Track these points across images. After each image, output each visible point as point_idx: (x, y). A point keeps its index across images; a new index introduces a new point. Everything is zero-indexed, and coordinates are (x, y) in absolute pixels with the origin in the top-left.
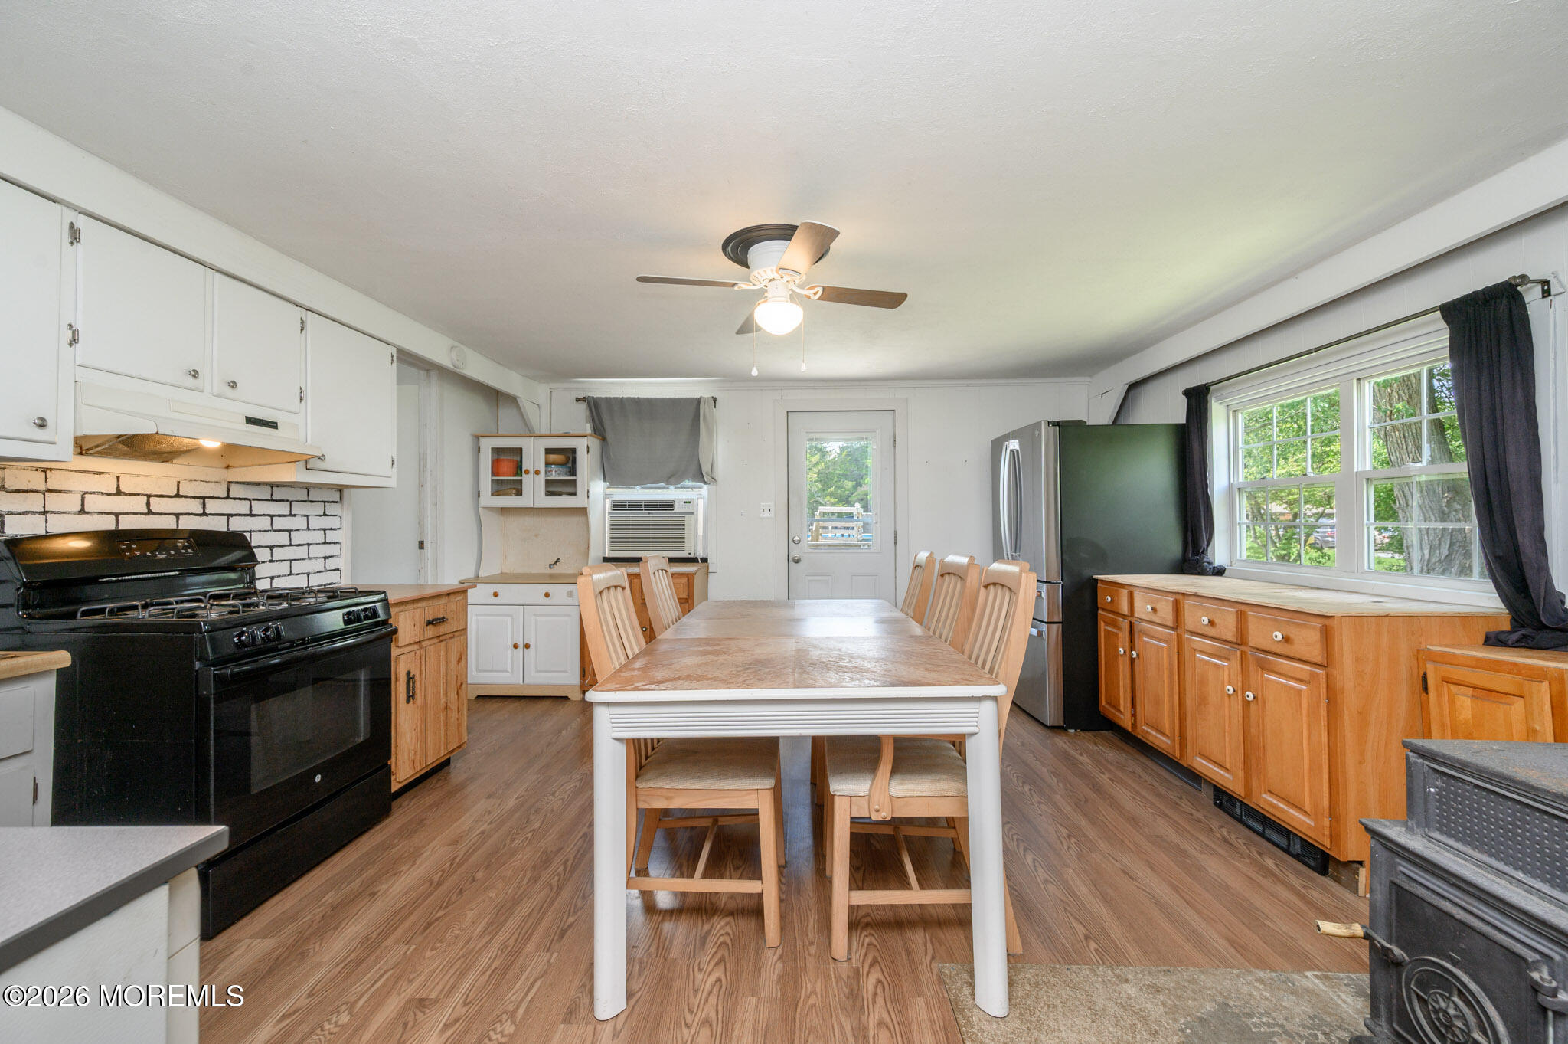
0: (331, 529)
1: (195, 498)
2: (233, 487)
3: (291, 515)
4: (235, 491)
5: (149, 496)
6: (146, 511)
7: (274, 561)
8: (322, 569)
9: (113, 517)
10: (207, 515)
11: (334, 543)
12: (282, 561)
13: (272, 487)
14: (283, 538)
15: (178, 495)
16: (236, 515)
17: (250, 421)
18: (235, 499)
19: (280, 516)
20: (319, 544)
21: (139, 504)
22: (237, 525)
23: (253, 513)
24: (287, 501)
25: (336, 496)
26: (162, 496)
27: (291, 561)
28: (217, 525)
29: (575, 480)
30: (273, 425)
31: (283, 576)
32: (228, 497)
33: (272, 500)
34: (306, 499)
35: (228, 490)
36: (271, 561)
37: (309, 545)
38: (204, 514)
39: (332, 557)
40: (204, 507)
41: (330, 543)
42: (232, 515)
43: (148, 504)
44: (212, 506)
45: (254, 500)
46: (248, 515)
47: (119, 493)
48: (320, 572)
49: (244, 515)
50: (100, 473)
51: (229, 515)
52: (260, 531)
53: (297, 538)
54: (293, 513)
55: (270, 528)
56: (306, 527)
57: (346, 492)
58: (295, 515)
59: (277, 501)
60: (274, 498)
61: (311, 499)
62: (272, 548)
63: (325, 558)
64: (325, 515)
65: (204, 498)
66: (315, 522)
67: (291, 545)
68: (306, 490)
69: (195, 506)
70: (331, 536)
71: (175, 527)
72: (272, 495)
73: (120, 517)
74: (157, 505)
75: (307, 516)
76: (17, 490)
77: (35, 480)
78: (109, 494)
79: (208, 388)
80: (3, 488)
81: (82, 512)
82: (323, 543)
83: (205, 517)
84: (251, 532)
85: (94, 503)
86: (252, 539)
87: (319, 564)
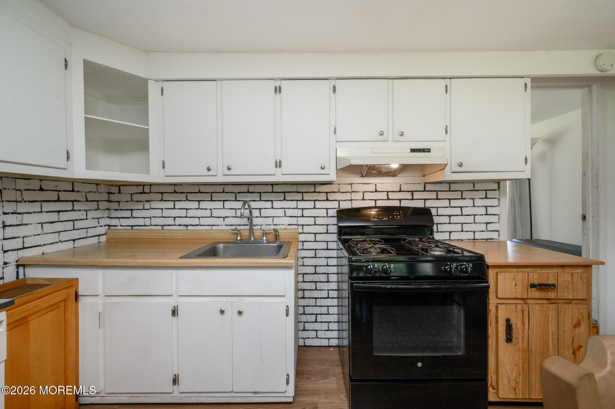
0: (491, 206)
1: (408, 192)
2: (427, 185)
3: (462, 198)
4: (428, 187)
5: (388, 192)
6: (387, 198)
7: (451, 223)
8: (485, 230)
9: (374, 201)
10: (414, 199)
11: (494, 215)
12: (456, 223)
13: (450, 184)
14: (458, 211)
15: (400, 191)
16: (429, 199)
17: (413, 150)
18: (428, 191)
19: (455, 199)
20: (482, 215)
21: (384, 196)
22: (429, 204)
23: (439, 198)
24: (460, 191)
25: (495, 186)
26: (393, 192)
27: (462, 224)
28: (419, 204)
30: (429, 151)
31: (457, 232)
32: (425, 191)
33: (450, 191)
34: (473, 189)
35: (425, 187)
36: (450, 223)
37: (475, 215)
38: (413, 199)
39: (493, 223)
40: (413, 196)
41: (490, 215)
42: (427, 199)
43: (388, 195)
44: (416, 195)
45: (439, 191)
46: (435, 199)
47: (376, 191)
48: (483, 231)
49: (434, 199)
50: (369, 184)
51: (425, 200)
52: (443, 207)
53: (466, 211)
54: (463, 197)
55: (449, 206)
56: (472, 205)
57: (502, 183)
58: (465, 199)
59: (453, 191)
60: (451, 189)
61: (475, 189)
62: (450, 216)
63: (487, 223)
64: (486, 198)
65: (412, 192)
66: (478, 202)
67: (462, 215)
68: (473, 184)
69: (408, 196)
70: (490, 210)
71: (399, 205)
72: (450, 188)
73: (377, 201)
74: (391, 196)
75: (473, 199)
76: (343, 192)
77: (348, 188)
78: (372, 192)
79: (390, 139)
80: (339, 192)
81: (363, 199)
82: (485, 215)
83: (413, 201)
84: (437, 208)
85: (367, 196)
86: (434, 212)
87: (483, 227)
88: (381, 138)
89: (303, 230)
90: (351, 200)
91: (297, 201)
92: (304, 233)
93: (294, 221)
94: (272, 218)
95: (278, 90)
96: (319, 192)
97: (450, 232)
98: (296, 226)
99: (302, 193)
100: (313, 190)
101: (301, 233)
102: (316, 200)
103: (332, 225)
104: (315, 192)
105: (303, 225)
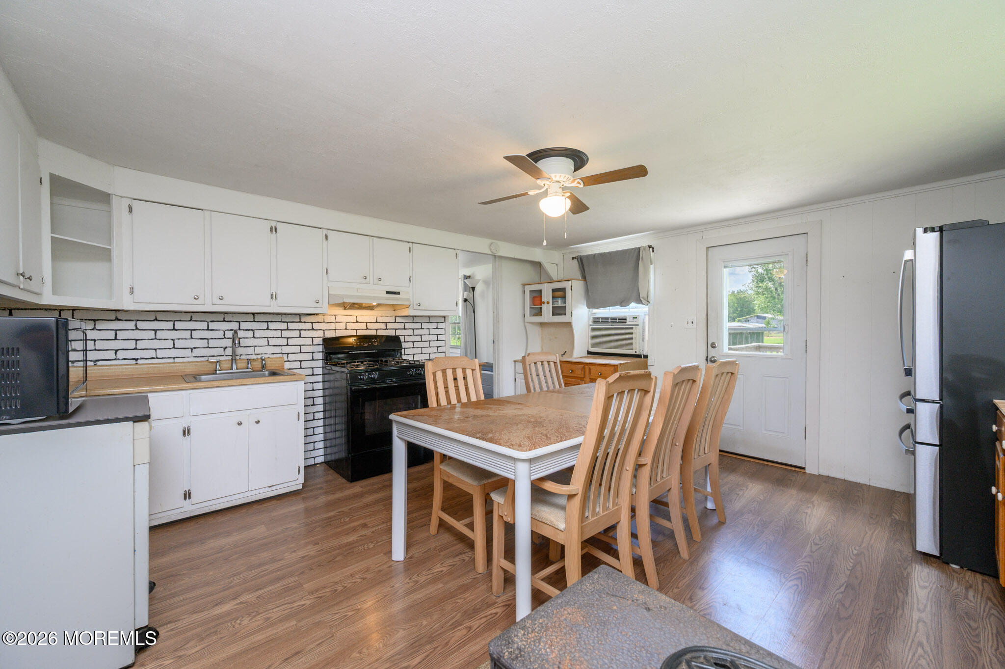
0: (440, 334)
1: (383, 323)
2: (397, 318)
3: (421, 328)
4: (398, 320)
5: (367, 323)
6: (366, 328)
7: (415, 348)
8: (437, 352)
9: (355, 331)
11: (442, 340)
12: (418, 348)
13: (413, 317)
14: (419, 338)
15: (377, 322)
16: (399, 329)
17: (388, 293)
18: (398, 323)
19: (417, 329)
21: (363, 326)
22: (399, 333)
23: (406, 328)
24: (420, 323)
25: (443, 320)
26: (371, 323)
27: (422, 348)
28: (391, 333)
29: (565, 306)
30: (398, 293)
31: (418, 354)
32: (395, 322)
33: (413, 323)
34: (428, 322)
35: (395, 319)
36: (413, 348)
37: (430, 341)
38: (386, 329)
39: (441, 346)
40: (386, 326)
41: (440, 340)
42: (397, 329)
43: (367, 326)
44: (389, 326)
45: (406, 323)
46: (403, 329)
47: (357, 322)
48: (435, 353)
50: (351, 315)
51: (396, 329)
52: (408, 335)
53: (424, 338)
55: (413, 334)
56: (428, 334)
57: (446, 317)
58: (423, 329)
59: (415, 323)
61: (430, 322)
62: (413, 342)
63: (438, 347)
64: (437, 328)
65: (386, 323)
66: (432, 332)
67: (422, 341)
68: (428, 318)
69: (383, 326)
70: (440, 337)
71: (376, 334)
72: (413, 321)
73: (358, 331)
74: (369, 326)
75: (429, 329)
76: (328, 323)
77: (332, 319)
78: (354, 323)
79: (371, 282)
80: (324, 322)
81: (346, 329)
82: (436, 341)
83: (386, 330)
84: (404, 336)
85: (349, 326)
86: (402, 339)
87: (435, 350)
88: (364, 281)
89: (288, 358)
90: (335, 330)
91: (282, 330)
92: (289, 361)
93: (278, 350)
94: (253, 348)
95: (274, 230)
96: (305, 322)
97: (414, 355)
98: (281, 355)
99: (287, 323)
100: (299, 320)
101: (285, 361)
102: (301, 330)
103: (318, 352)
104: (300, 322)
105: (288, 354)
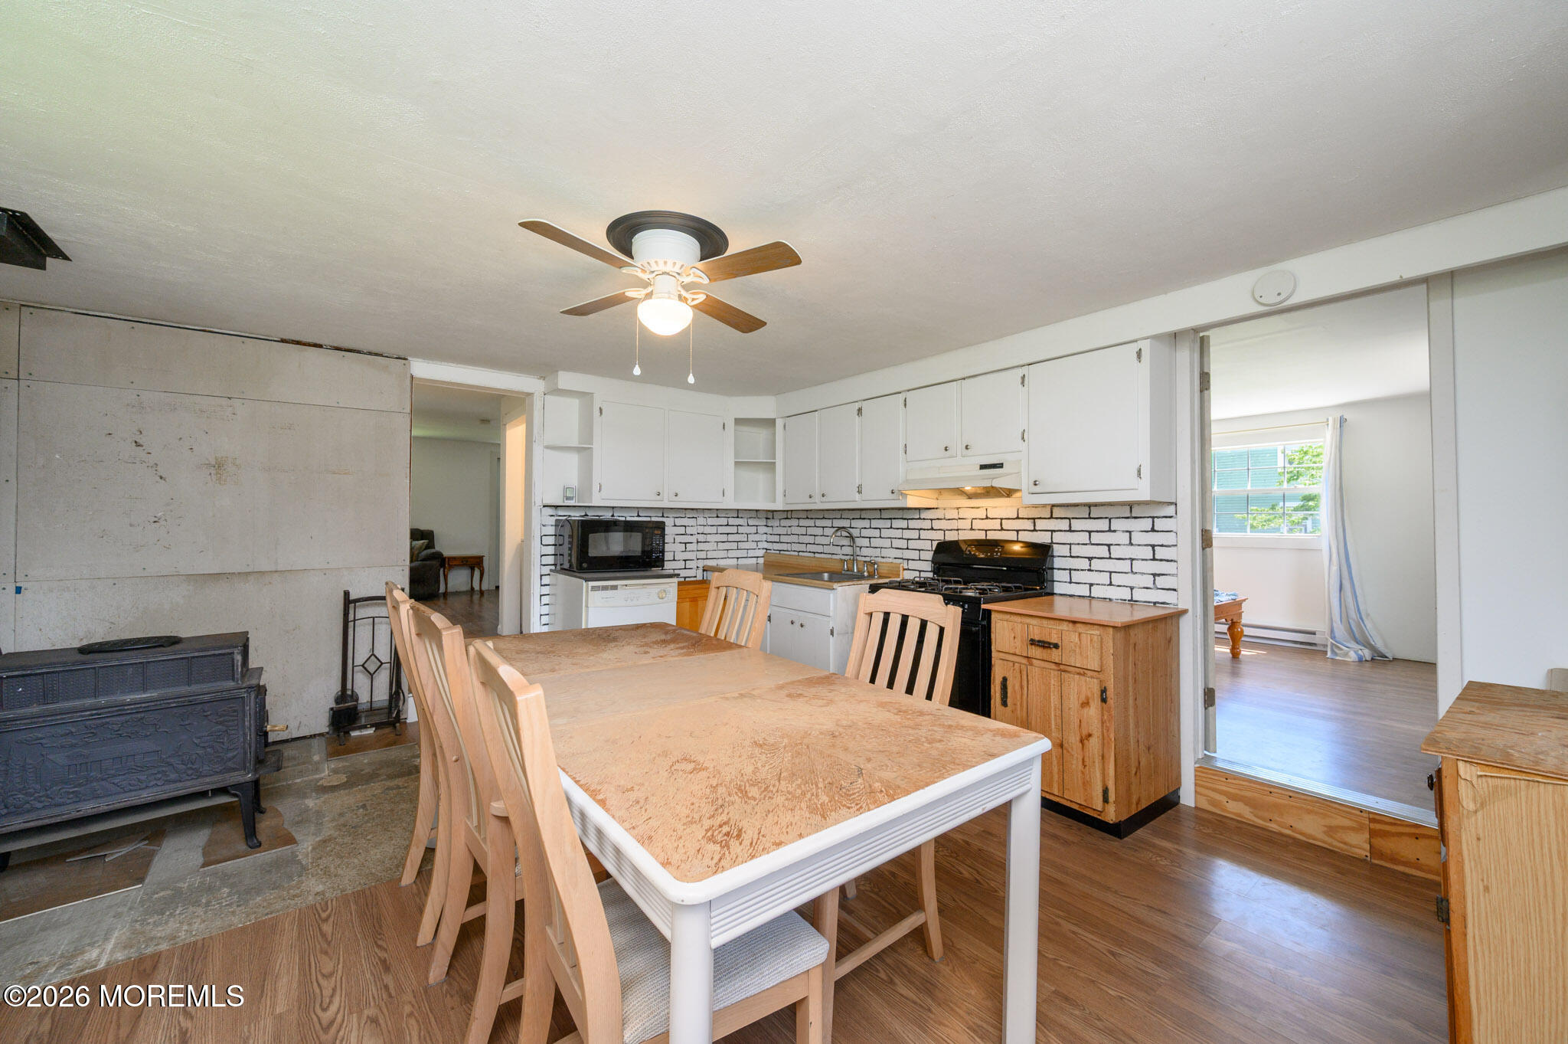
0: (1162, 546)
1: (1028, 519)
2: (1055, 510)
3: (1110, 530)
4: (1057, 512)
5: (1002, 519)
6: (1000, 528)
7: (1093, 571)
8: (1151, 586)
9: (985, 532)
10: (1037, 531)
11: (1168, 561)
12: (1101, 571)
13: (1090, 507)
14: (1103, 551)
15: (1018, 518)
16: (1058, 531)
17: (983, 467)
18: (1057, 518)
19: (1097, 531)
20: (1146, 560)
21: (996, 524)
22: (1058, 538)
23: (1072, 529)
24: (1106, 518)
25: (1169, 511)
26: (1009, 519)
27: (1111, 572)
28: (1041, 538)
30: (1000, 466)
31: (1102, 585)
32: (1051, 517)
33: (1091, 518)
34: (1129, 515)
35: (1052, 513)
36: (1089, 570)
37: (1132, 560)
38: (1035, 530)
39: (1166, 575)
40: (1035, 526)
41: (1161, 560)
42: (1055, 531)
43: (1001, 524)
44: (1040, 525)
45: (1073, 518)
46: (1068, 531)
47: (987, 518)
48: (1147, 588)
49: (1065, 531)
50: (978, 508)
51: (1052, 531)
52: (1079, 544)
53: (1116, 552)
54: (1112, 529)
55: (1088, 542)
56: (1128, 543)
58: (1115, 531)
59: (1095, 518)
60: (1091, 516)
61: (1133, 515)
62: (1090, 559)
63: (1154, 575)
64: (1153, 530)
65: (1034, 519)
66: (1140, 538)
67: (1110, 558)
68: (1129, 507)
69: (1029, 525)
70: (1161, 553)
71: (1015, 539)
72: (1090, 514)
73: (988, 532)
74: (1006, 524)
75: (1130, 532)
76: (949, 519)
77: (954, 514)
78: (983, 519)
79: (959, 453)
80: (944, 519)
81: (972, 529)
82: (1151, 560)
83: (1035, 533)
84: (1070, 544)
85: (977, 524)
86: (1057, 550)
87: (1147, 580)
88: (947, 454)
89: (908, 565)
90: (958, 530)
91: (902, 529)
92: (908, 569)
93: (898, 553)
96: (924, 519)
97: (1091, 585)
98: (902, 560)
99: (908, 519)
100: (918, 517)
101: (906, 569)
102: (921, 529)
103: (929, 560)
104: (920, 519)
105: (908, 560)
